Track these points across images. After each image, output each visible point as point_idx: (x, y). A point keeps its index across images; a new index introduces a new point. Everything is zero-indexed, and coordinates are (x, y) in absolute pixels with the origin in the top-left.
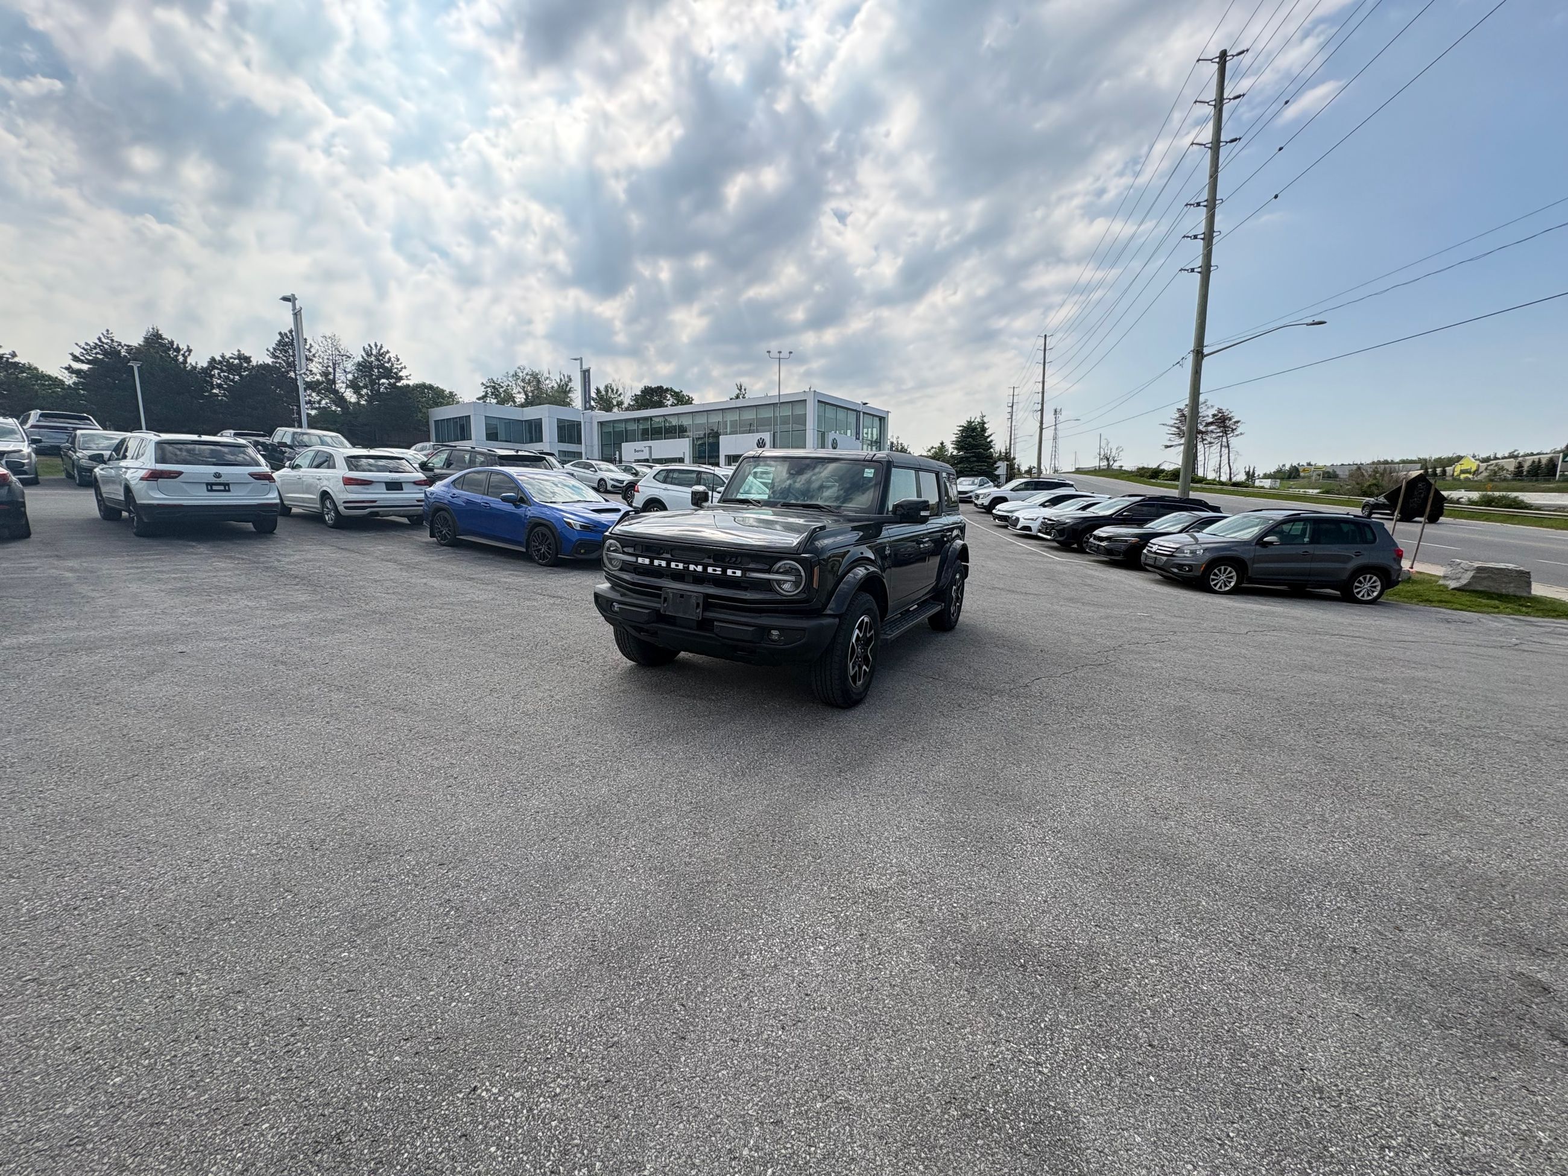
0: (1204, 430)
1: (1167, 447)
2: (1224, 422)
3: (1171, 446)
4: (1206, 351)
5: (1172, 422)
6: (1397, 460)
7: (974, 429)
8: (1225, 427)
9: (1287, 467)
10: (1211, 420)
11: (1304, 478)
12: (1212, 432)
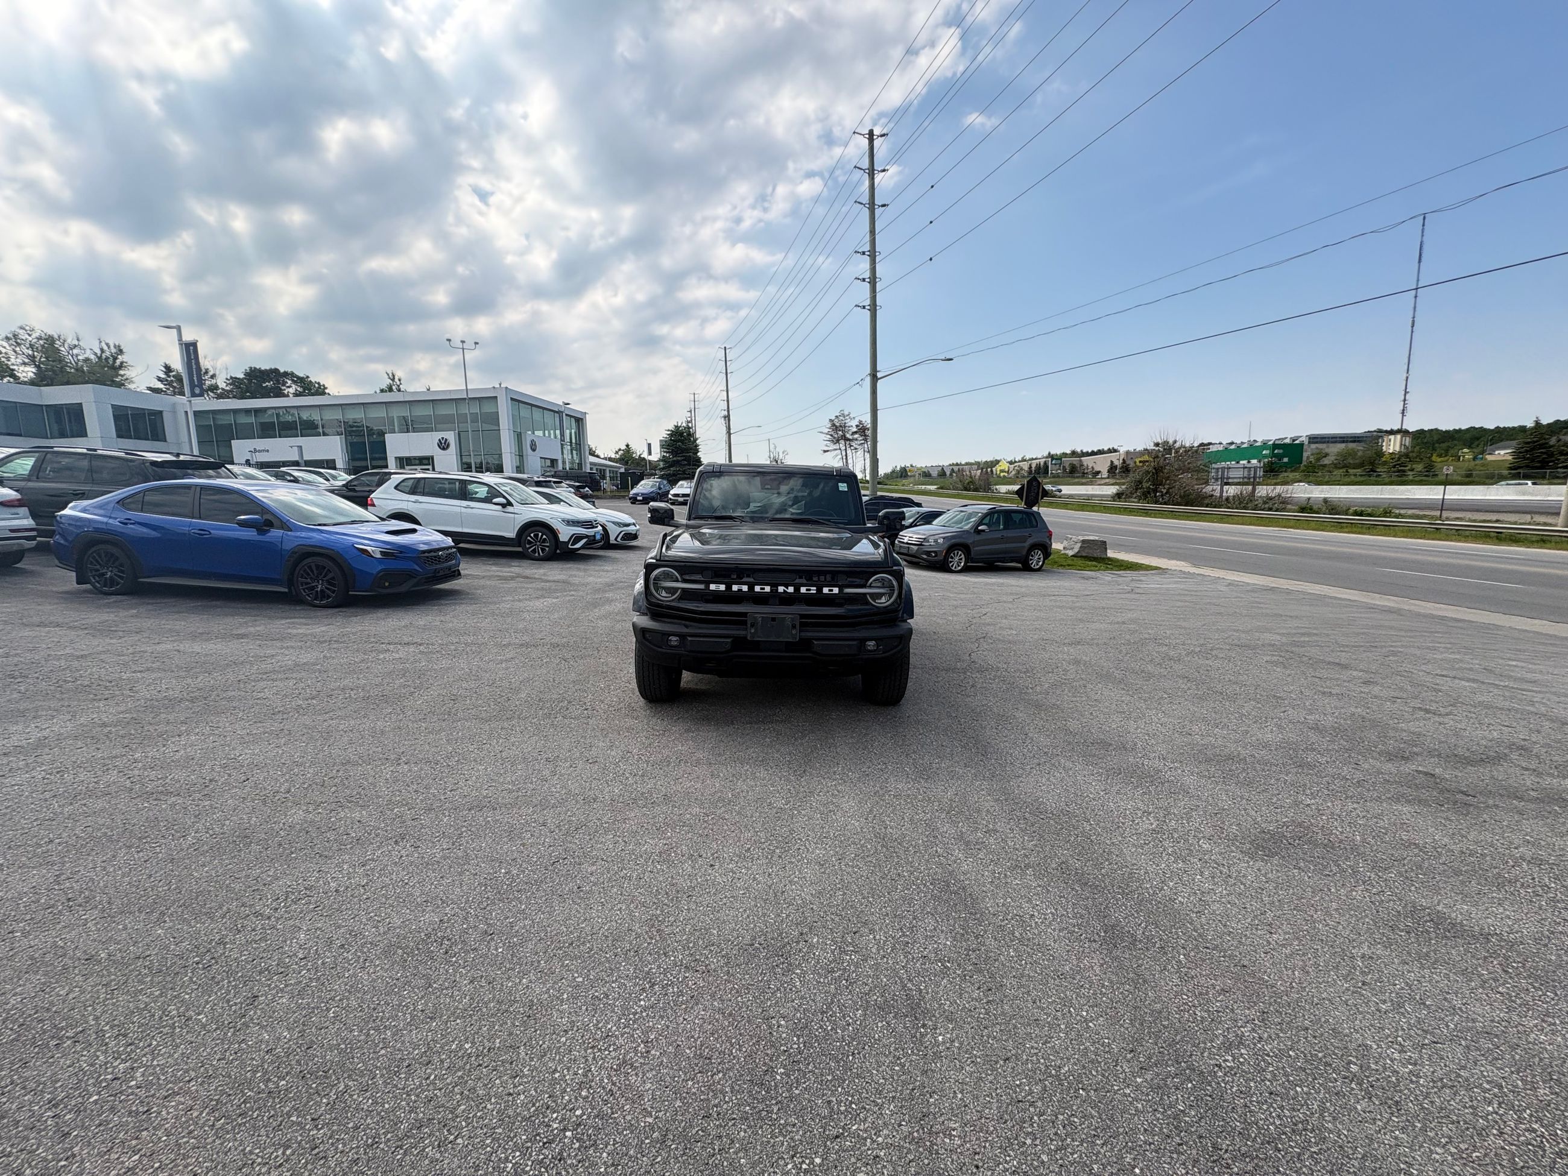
0: (851, 437)
1: (825, 451)
2: (864, 432)
3: (828, 451)
4: (879, 375)
5: (826, 430)
6: (963, 463)
7: (681, 434)
8: (865, 435)
9: (898, 468)
10: (855, 430)
11: (911, 476)
12: (856, 440)
